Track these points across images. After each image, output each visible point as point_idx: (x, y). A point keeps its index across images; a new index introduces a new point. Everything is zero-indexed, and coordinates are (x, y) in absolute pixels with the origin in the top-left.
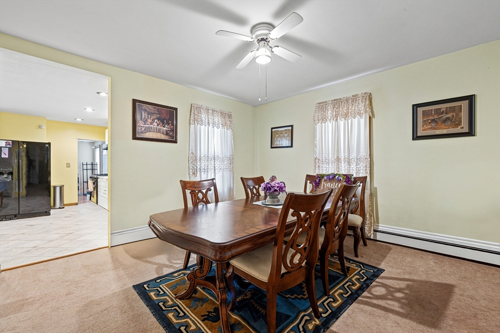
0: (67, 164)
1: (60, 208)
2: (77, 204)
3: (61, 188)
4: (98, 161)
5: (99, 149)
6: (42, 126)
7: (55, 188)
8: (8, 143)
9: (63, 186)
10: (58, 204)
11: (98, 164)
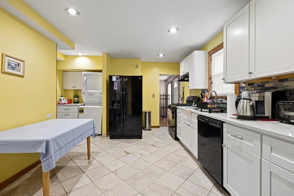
0: (153, 95)
1: (148, 130)
2: (158, 127)
3: (150, 113)
4: (169, 92)
5: (170, 84)
6: (138, 66)
7: (146, 113)
8: (117, 78)
9: (151, 112)
10: (147, 127)
11: (170, 95)
